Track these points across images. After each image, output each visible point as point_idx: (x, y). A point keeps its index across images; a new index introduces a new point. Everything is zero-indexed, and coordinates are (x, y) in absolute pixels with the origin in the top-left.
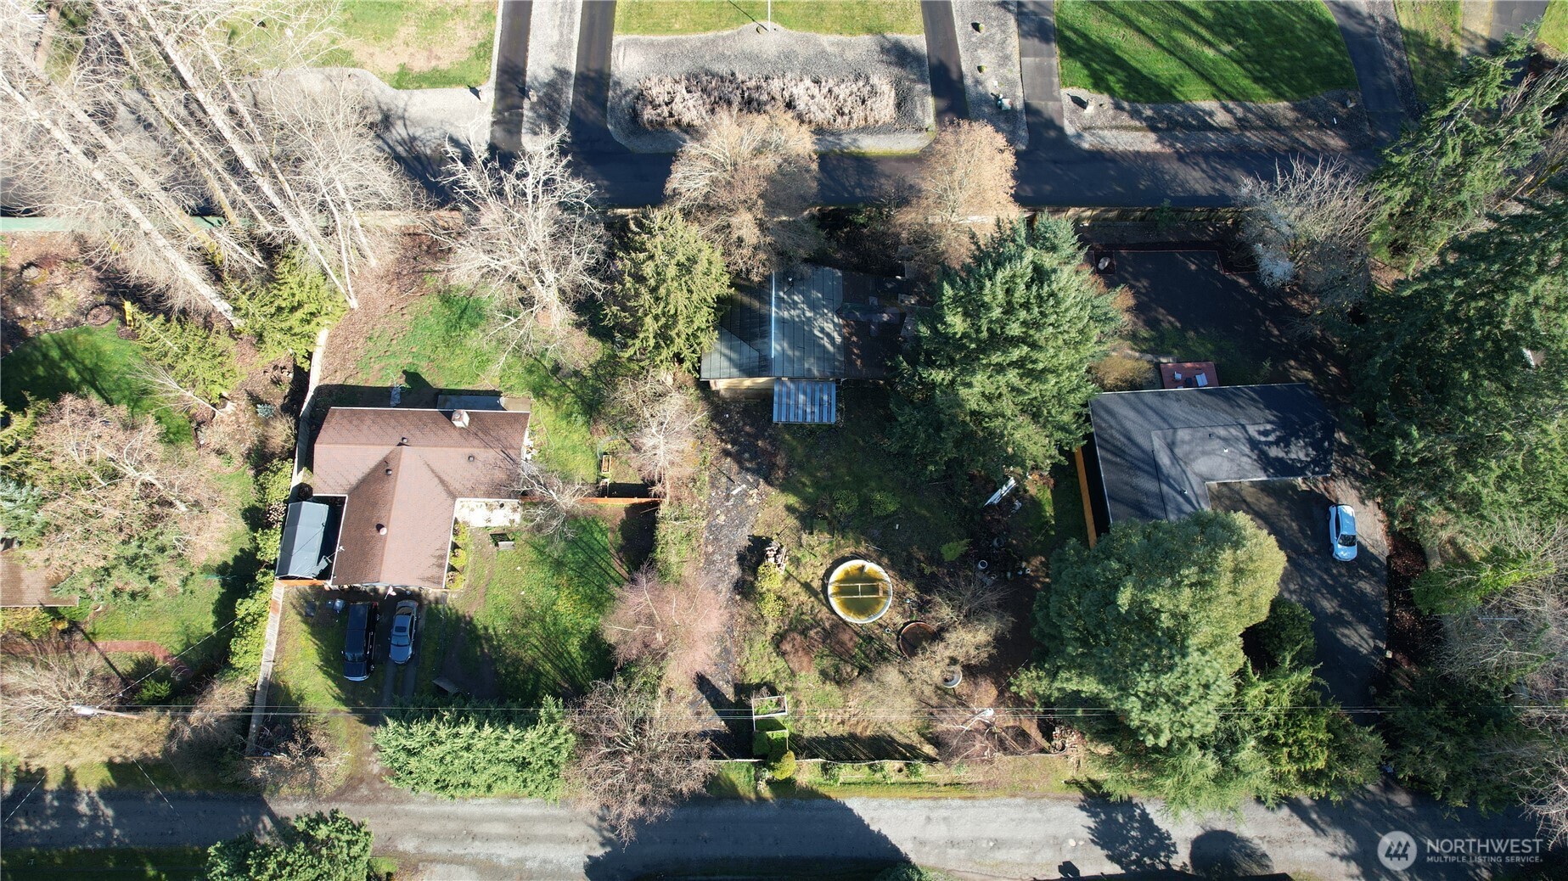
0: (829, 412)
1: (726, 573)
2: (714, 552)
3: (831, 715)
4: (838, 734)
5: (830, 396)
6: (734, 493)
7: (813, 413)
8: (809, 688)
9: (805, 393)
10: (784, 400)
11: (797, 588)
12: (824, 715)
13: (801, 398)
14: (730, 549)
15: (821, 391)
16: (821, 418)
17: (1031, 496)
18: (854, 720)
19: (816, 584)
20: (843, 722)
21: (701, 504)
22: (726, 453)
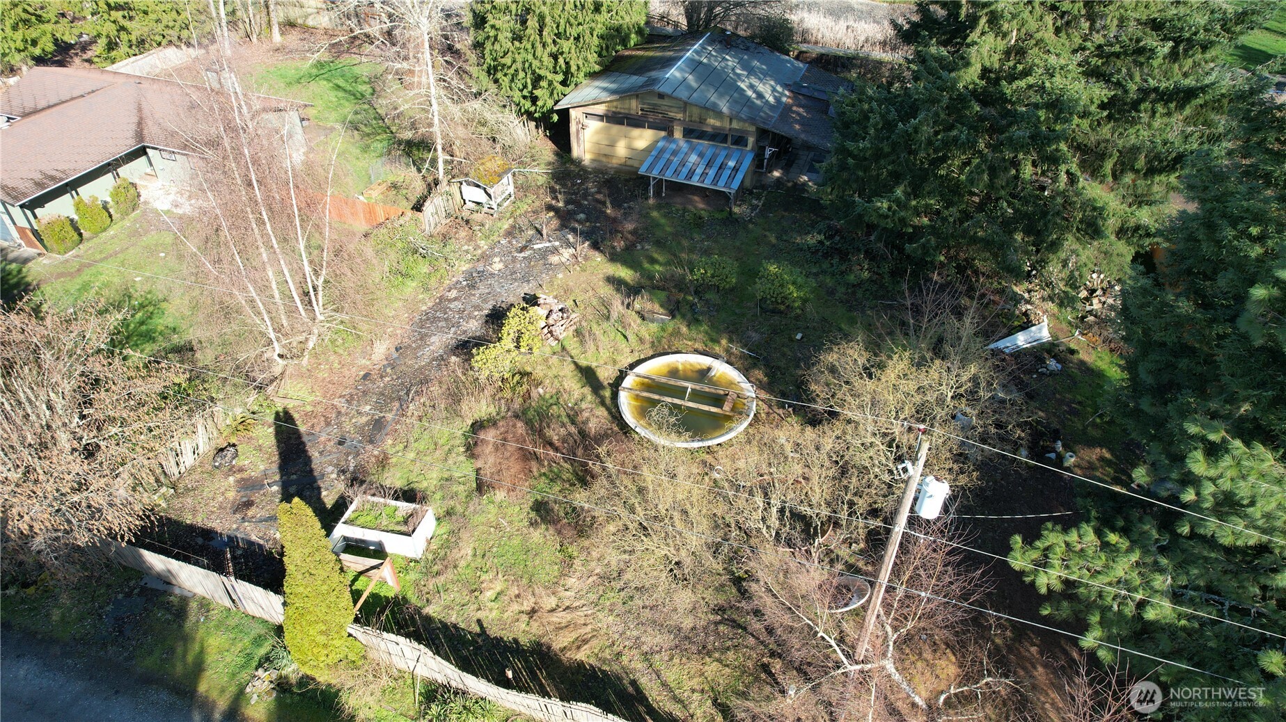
0: (732, 177)
1: (458, 325)
2: (456, 299)
3: (514, 591)
4: (508, 636)
5: (739, 163)
6: (536, 247)
7: (704, 174)
8: (497, 527)
9: (701, 155)
10: (667, 156)
11: (569, 369)
12: (498, 586)
13: (693, 158)
14: (485, 301)
15: (728, 157)
16: (715, 181)
17: (1082, 363)
18: (561, 617)
19: (606, 374)
20: (532, 612)
21: (477, 247)
22: (550, 208)
